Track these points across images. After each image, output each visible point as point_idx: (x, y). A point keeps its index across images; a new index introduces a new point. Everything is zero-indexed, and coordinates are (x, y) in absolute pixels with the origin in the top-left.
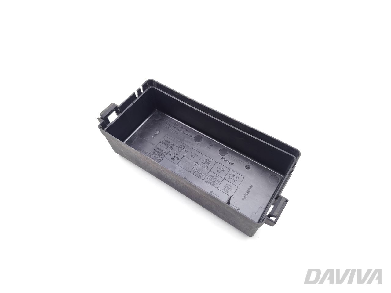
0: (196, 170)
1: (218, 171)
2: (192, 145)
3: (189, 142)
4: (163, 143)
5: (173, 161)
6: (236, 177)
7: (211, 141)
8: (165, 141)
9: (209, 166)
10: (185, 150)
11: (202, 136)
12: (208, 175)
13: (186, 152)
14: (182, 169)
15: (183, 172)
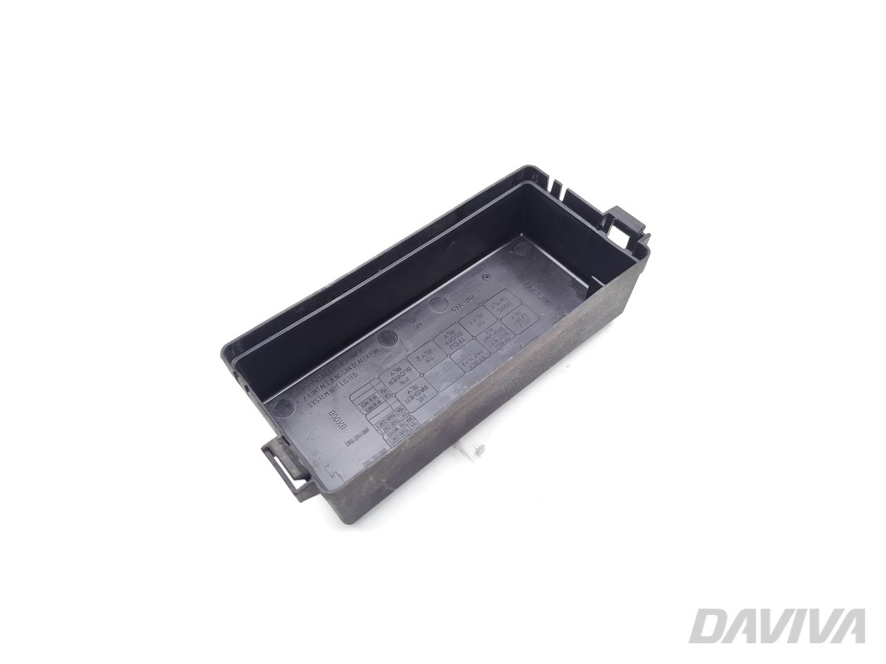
0: (464, 362)
1: (479, 325)
2: (399, 353)
3: (390, 356)
4: (371, 409)
5: (426, 400)
6: (502, 300)
7: (403, 318)
8: (366, 404)
9: (464, 337)
10: (408, 369)
11: (386, 329)
12: (483, 343)
13: (414, 370)
14: (453, 386)
15: (463, 386)
